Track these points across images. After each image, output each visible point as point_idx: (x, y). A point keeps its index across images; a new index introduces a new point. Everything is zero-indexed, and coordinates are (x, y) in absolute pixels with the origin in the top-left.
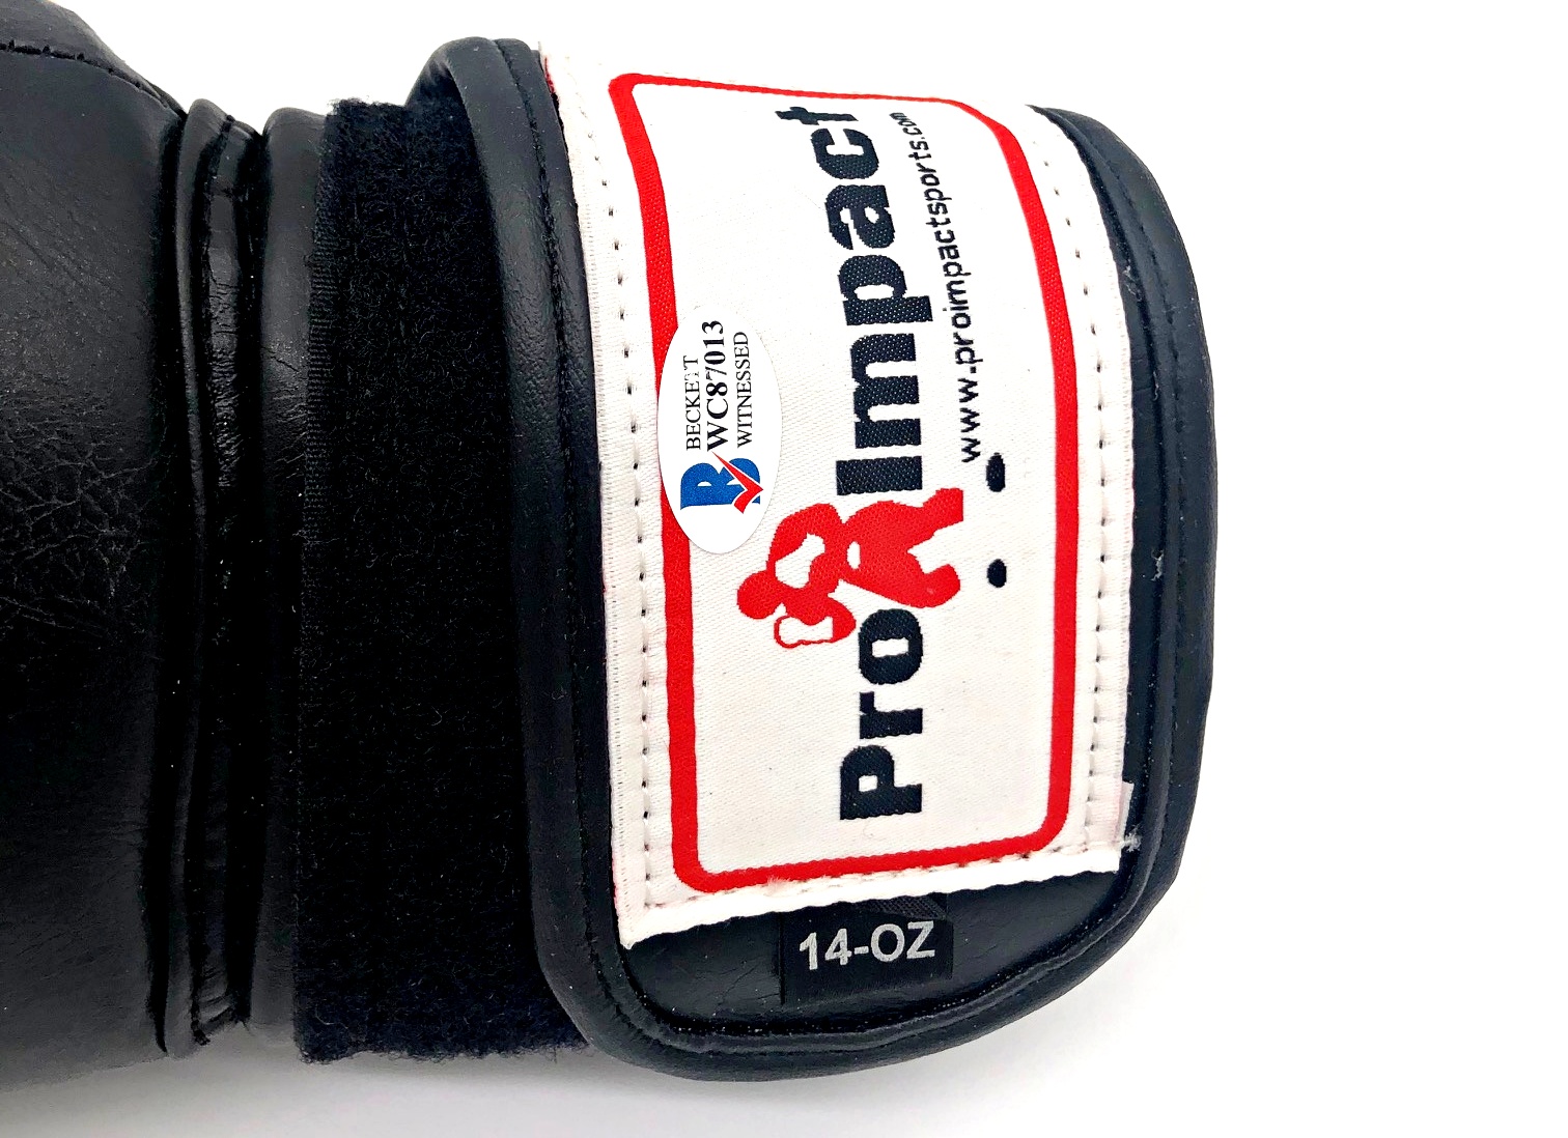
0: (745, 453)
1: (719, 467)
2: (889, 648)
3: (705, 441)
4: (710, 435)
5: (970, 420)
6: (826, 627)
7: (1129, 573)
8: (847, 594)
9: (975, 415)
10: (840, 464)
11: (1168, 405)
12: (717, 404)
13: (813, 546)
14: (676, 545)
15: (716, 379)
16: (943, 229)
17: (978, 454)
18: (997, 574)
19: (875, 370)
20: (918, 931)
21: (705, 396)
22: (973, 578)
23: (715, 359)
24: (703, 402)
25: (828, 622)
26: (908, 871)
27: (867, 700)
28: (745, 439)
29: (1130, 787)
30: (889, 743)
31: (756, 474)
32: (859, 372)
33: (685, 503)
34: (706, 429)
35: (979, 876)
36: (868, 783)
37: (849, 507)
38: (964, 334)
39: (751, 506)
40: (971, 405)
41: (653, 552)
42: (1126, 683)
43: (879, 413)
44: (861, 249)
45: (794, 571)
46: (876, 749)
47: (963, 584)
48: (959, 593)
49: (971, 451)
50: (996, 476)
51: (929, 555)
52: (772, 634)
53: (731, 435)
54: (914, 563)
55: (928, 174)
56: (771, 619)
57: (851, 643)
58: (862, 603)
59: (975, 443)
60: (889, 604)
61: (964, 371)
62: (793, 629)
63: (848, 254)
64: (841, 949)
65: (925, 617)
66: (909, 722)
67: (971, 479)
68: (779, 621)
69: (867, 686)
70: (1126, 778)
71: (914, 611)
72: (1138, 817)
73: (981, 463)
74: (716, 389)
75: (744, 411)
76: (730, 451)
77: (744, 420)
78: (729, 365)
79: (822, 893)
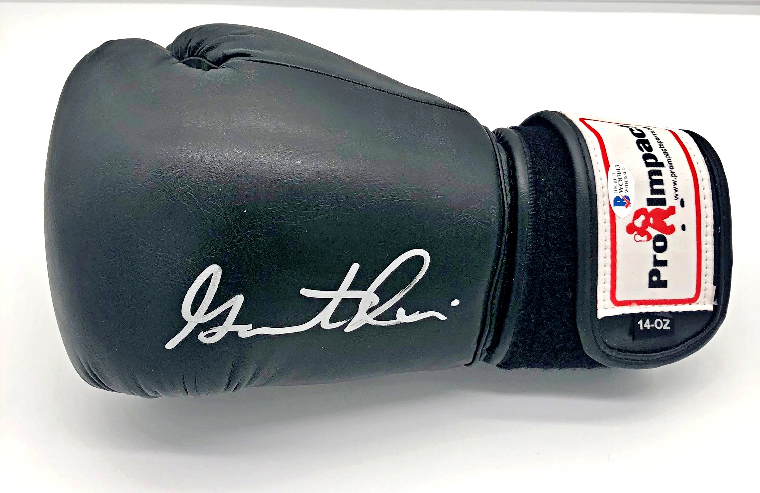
0: (627, 194)
1: (621, 198)
2: (660, 244)
3: (618, 191)
4: (620, 190)
5: (676, 190)
6: (645, 238)
7: (713, 230)
8: (650, 230)
9: (676, 189)
10: (648, 199)
11: (719, 189)
12: (621, 183)
13: (642, 217)
14: (613, 215)
15: (620, 177)
16: (663, 149)
17: (678, 198)
18: (683, 227)
19: (654, 177)
20: (666, 322)
21: (618, 181)
22: (678, 228)
23: (619, 173)
24: (617, 182)
25: (646, 236)
26: (663, 305)
27: (655, 256)
28: (627, 191)
29: (715, 287)
30: (660, 268)
31: (629, 199)
32: (650, 178)
33: (615, 205)
34: (618, 188)
35: (680, 308)
36: (655, 279)
37: (650, 208)
38: (672, 170)
39: (629, 207)
40: (676, 186)
41: (607, 217)
42: (713, 258)
43: (656, 187)
44: (646, 152)
45: (639, 223)
46: (657, 269)
47: (676, 229)
48: (675, 232)
49: (676, 197)
50: (682, 203)
51: (669, 221)
52: (633, 238)
53: (624, 190)
54: (665, 223)
55: (657, 138)
56: (633, 235)
57: (651, 241)
58: (654, 232)
59: (677, 195)
60: (660, 233)
61: (673, 179)
62: (638, 237)
63: (643, 153)
64: (648, 325)
65: (668, 237)
66: (664, 263)
67: (677, 204)
68: (635, 235)
69: (655, 253)
70: (714, 285)
71: (665, 235)
72: (717, 296)
73: (679, 200)
74: (620, 180)
75: (626, 185)
76: (624, 194)
77: (627, 187)
78: (622, 174)
79: (644, 309)
